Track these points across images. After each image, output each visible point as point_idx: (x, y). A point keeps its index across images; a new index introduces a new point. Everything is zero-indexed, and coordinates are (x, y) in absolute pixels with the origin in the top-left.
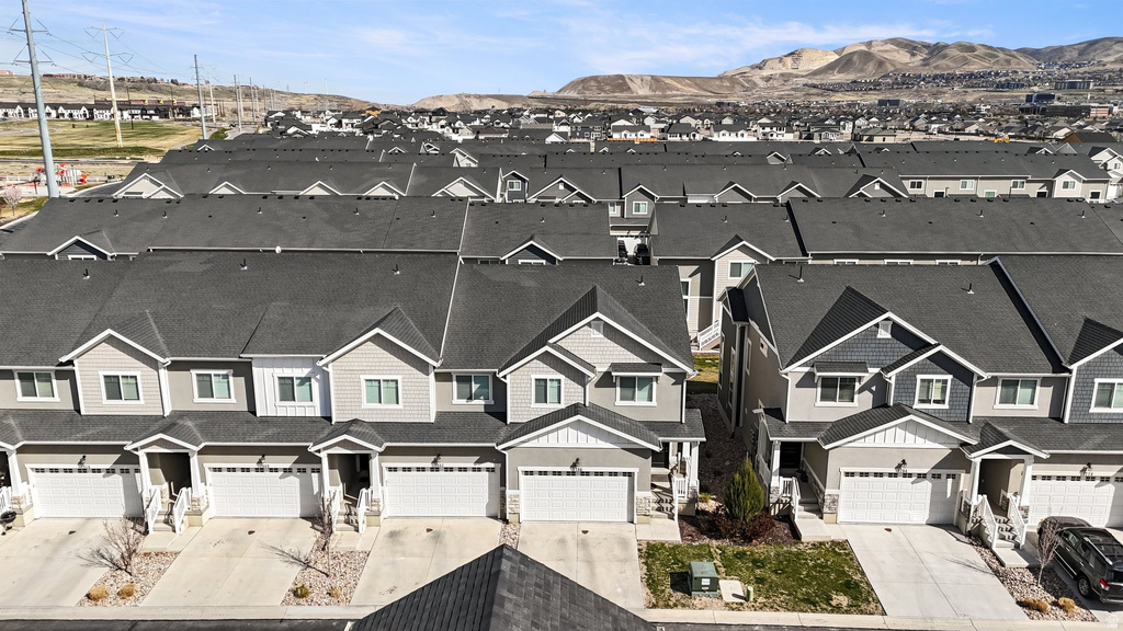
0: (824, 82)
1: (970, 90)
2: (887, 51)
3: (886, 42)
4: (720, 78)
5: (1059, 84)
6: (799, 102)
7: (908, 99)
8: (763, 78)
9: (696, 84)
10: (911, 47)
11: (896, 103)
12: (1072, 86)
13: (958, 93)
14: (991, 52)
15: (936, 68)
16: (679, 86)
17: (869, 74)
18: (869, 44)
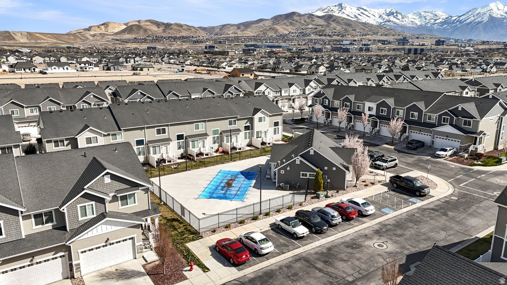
0: (122, 38)
1: (184, 43)
2: (147, 25)
3: (147, 21)
4: (67, 34)
5: (215, 41)
6: (110, 47)
7: (160, 47)
8: (91, 35)
9: (55, 37)
10: (158, 24)
11: (155, 48)
12: (220, 42)
13: (179, 45)
14: (189, 28)
15: (169, 33)
16: (45, 38)
17: (141, 35)
18: (139, 21)
